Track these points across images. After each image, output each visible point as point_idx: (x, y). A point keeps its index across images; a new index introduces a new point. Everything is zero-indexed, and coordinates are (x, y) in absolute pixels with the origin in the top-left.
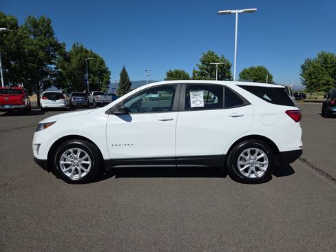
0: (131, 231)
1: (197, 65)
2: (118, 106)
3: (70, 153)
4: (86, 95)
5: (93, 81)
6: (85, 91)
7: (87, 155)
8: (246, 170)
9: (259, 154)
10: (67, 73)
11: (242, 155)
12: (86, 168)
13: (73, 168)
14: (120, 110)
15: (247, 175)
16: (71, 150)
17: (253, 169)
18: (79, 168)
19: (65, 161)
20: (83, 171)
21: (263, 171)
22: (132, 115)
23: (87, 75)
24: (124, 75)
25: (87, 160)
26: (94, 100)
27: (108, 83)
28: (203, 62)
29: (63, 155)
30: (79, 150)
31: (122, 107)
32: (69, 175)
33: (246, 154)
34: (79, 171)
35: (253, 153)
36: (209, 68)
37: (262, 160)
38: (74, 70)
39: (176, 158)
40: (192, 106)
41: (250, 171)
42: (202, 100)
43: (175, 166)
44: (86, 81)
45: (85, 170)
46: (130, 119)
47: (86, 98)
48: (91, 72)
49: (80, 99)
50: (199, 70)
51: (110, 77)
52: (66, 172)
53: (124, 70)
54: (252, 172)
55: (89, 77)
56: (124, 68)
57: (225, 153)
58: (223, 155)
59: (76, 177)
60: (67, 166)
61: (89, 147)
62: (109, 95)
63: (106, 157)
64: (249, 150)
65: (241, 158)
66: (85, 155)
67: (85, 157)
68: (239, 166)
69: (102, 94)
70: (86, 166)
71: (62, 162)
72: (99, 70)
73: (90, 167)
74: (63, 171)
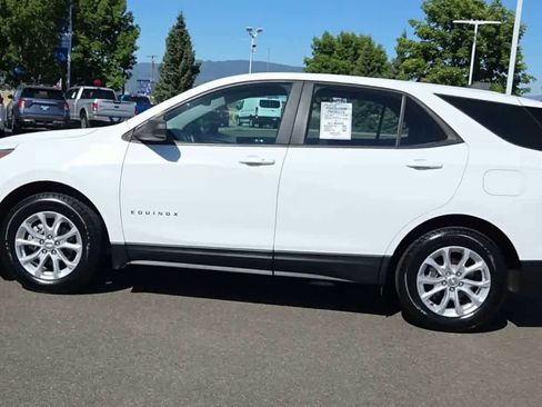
0: (157, 369)
1: (412, 23)
2: (152, 123)
3: (39, 222)
4: (61, 97)
5: (86, 53)
6: (60, 84)
7: (74, 230)
8: (437, 299)
9: (470, 262)
10: (13, 26)
11: (429, 260)
12: (71, 259)
13: (43, 257)
14: (156, 132)
15: (436, 309)
16: (41, 215)
17: (454, 296)
18: (55, 258)
19: (26, 238)
20: (62, 266)
21: (477, 302)
22: (182, 147)
23: (69, 35)
24: (179, 41)
25: (73, 240)
26: (83, 111)
27: (128, 62)
28: (433, 16)
29: (24, 224)
30: (59, 217)
31: (161, 126)
32: (31, 270)
33: (440, 260)
34: (56, 265)
35: (456, 257)
36: (450, 35)
37: (476, 276)
38: (33, 17)
39: (273, 253)
40: (324, 135)
41: (445, 301)
42: (348, 123)
43: (269, 273)
44: (65, 51)
45: (67, 262)
46: (174, 157)
47: (61, 106)
48: (81, 25)
49: (44, 107)
50: (418, 40)
51: (138, 43)
52: (26, 262)
53: (181, 25)
54: (451, 305)
55: (75, 41)
56: (180, 19)
57: (390, 253)
58: (384, 258)
59: (47, 278)
60: (29, 250)
61: (80, 211)
62: (128, 99)
63: (116, 236)
64: (446, 250)
65: (428, 269)
66: (69, 229)
67: (69, 234)
68: (420, 288)
69: (109, 96)
70: (70, 254)
71: (19, 241)
72: (105, 22)
73: (78, 257)
74: (21, 259)
